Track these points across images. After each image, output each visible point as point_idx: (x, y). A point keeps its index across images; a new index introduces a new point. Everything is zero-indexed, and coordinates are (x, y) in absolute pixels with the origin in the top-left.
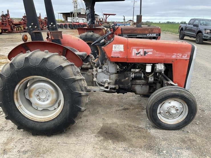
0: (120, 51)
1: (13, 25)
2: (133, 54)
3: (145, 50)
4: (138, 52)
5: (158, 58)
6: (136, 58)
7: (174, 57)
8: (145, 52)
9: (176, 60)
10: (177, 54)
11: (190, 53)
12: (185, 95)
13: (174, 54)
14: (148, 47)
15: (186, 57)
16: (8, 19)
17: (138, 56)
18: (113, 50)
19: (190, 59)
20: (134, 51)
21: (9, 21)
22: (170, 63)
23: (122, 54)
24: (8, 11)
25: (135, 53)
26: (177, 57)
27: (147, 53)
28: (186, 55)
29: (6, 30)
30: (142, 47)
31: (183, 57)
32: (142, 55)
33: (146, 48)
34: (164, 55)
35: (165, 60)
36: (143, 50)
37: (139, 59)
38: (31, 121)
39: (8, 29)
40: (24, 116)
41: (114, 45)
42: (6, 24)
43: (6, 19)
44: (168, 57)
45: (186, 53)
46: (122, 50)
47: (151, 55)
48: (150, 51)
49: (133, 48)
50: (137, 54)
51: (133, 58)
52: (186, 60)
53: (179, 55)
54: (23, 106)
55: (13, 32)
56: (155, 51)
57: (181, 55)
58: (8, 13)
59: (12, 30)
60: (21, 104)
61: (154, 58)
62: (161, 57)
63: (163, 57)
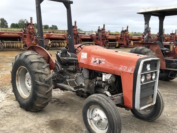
0: (85, 58)
1: (129, 40)
2: (92, 62)
3: (100, 59)
4: (95, 60)
5: (108, 68)
6: (93, 66)
7: (120, 69)
8: (100, 61)
9: (123, 72)
10: (123, 67)
11: (135, 67)
12: (103, 104)
13: (121, 66)
14: (102, 57)
15: (131, 70)
16: (126, 35)
17: (95, 65)
18: (82, 57)
19: (134, 73)
20: (93, 60)
21: (126, 36)
22: (119, 75)
23: (86, 61)
24: (127, 27)
25: (93, 61)
26: (123, 70)
27: (101, 62)
28: (131, 69)
29: (123, 44)
30: (98, 56)
31: (128, 70)
32: (97, 64)
33: (101, 58)
34: (113, 66)
35: (114, 71)
36: (99, 59)
37: (95, 67)
38: (20, 96)
39: (124, 43)
40: (18, 92)
41: (82, 53)
42: (123, 39)
43: (124, 34)
44: (116, 68)
45: (131, 67)
46: (86, 57)
47: (103, 64)
48: (104, 60)
49: (92, 57)
50: (94, 62)
51: (92, 66)
52: (131, 74)
53: (125, 68)
54: (20, 86)
55: (128, 47)
56: (107, 61)
57: (126, 68)
58: (127, 29)
59: (127, 44)
60: (20, 84)
61: (105, 67)
62: (110, 67)
63: (112, 68)
